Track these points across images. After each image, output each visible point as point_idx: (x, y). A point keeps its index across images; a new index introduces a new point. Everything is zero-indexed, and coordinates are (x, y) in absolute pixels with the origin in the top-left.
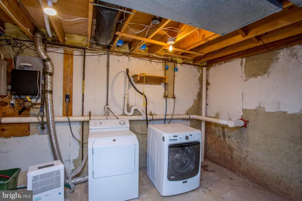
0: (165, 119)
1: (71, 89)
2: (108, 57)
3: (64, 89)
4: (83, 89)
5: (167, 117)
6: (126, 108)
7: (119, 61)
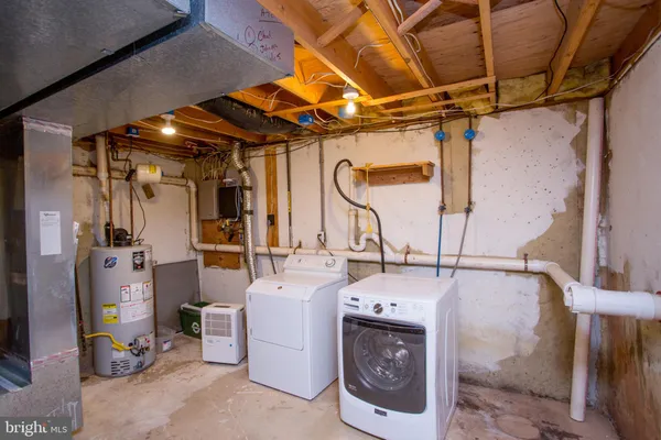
0: (438, 266)
1: (276, 206)
2: (321, 146)
3: (268, 206)
4: (290, 205)
5: (444, 261)
6: (352, 237)
7: (338, 147)
